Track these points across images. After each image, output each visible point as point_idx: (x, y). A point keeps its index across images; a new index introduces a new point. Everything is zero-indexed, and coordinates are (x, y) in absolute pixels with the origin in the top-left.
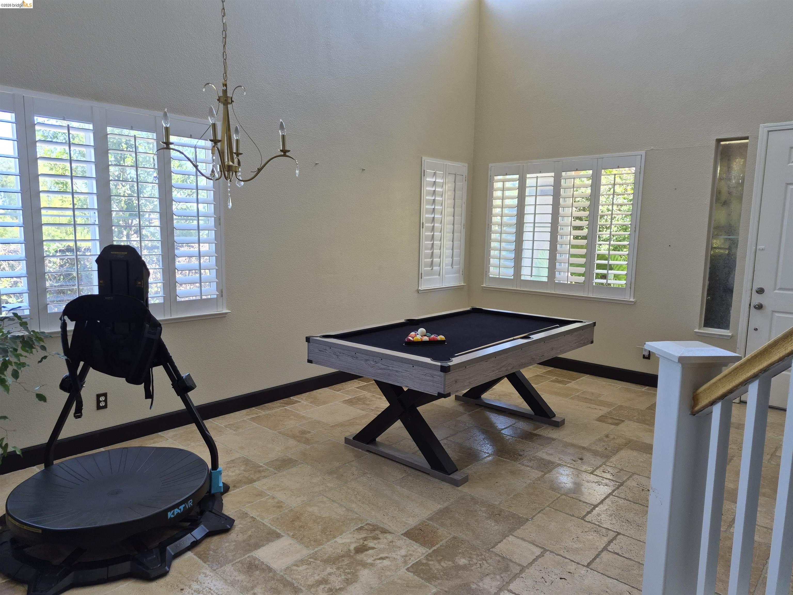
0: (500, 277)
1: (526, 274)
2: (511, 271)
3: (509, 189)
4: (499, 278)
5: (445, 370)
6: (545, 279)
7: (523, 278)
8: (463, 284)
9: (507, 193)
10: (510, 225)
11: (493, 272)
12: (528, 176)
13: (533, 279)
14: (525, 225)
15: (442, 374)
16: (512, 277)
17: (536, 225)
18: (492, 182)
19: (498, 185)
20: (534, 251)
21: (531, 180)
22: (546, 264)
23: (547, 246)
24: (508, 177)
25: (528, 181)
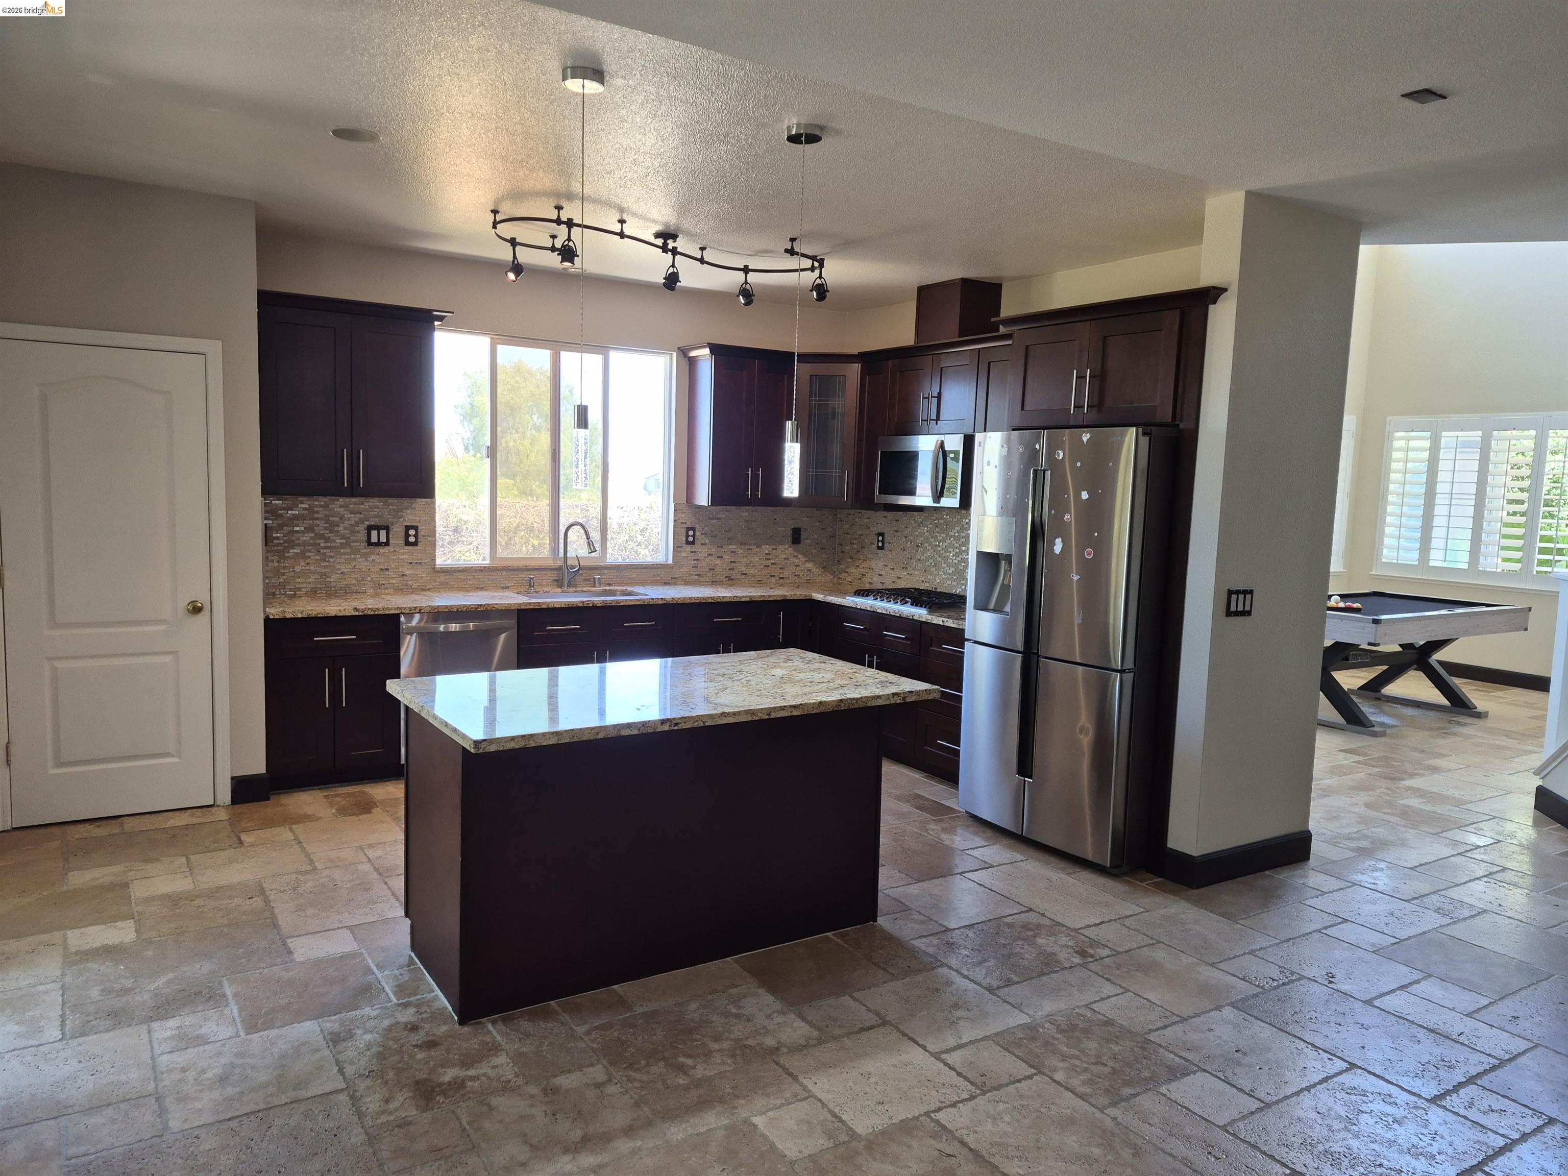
0: (1399, 562)
1: (1436, 559)
2: (1416, 555)
3: (1416, 449)
4: (1397, 564)
5: (1376, 622)
6: (1465, 566)
7: (1432, 563)
8: (1342, 570)
9: (1411, 455)
10: (1416, 496)
11: (1388, 555)
12: (1444, 434)
13: (1445, 565)
14: (1438, 496)
15: (1374, 625)
16: (1416, 563)
17: (1453, 496)
18: (1390, 439)
19: (1397, 444)
20: (1450, 529)
21: (1448, 438)
22: (1467, 546)
23: (1469, 523)
24: (1413, 434)
25: (1443, 441)
